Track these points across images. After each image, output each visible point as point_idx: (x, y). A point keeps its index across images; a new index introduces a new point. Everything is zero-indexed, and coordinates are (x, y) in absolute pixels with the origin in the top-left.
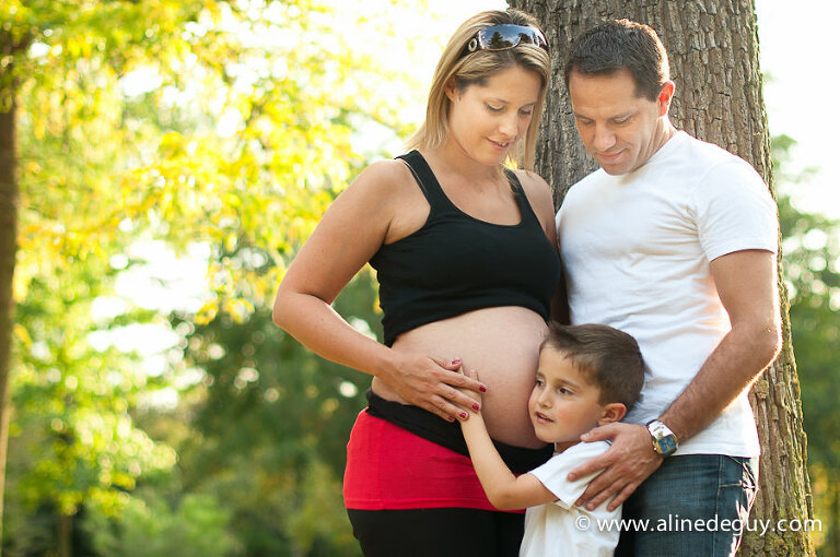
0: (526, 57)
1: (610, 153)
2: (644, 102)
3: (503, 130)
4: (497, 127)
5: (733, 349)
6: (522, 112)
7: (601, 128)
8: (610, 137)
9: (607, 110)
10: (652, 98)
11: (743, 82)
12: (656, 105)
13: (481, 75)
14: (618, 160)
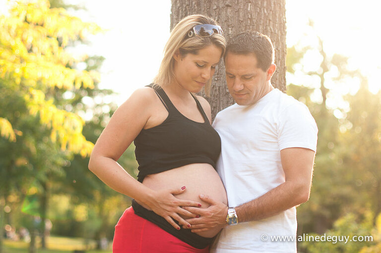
0: (217, 40)
1: (239, 94)
2: (260, 71)
3: (204, 76)
4: (201, 74)
5: (281, 191)
6: (213, 68)
7: (238, 79)
8: (241, 85)
9: (242, 71)
10: (265, 70)
11: (283, 67)
12: (266, 74)
13: (194, 49)
14: (243, 97)
